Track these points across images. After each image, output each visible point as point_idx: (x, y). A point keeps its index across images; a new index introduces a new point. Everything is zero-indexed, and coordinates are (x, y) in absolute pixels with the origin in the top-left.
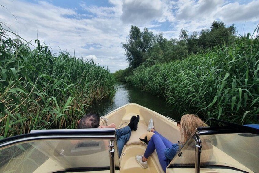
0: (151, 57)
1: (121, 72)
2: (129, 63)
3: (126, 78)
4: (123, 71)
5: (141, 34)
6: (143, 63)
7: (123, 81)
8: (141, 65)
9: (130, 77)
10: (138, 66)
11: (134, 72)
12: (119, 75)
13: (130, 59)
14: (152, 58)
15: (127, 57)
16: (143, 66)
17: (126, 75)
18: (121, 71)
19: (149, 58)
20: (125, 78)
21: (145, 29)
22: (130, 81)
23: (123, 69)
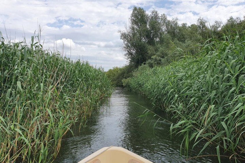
0: (158, 53)
1: (117, 72)
2: (130, 59)
3: (125, 81)
4: (120, 69)
5: (147, 17)
6: (147, 62)
7: (120, 86)
8: (145, 64)
9: (128, 80)
10: (141, 65)
11: (134, 74)
12: (114, 76)
13: (131, 54)
14: (159, 56)
15: (127, 52)
16: (147, 65)
17: (124, 76)
18: (116, 70)
19: (155, 55)
20: (123, 81)
21: (153, 12)
22: (128, 86)
23: (121, 67)
